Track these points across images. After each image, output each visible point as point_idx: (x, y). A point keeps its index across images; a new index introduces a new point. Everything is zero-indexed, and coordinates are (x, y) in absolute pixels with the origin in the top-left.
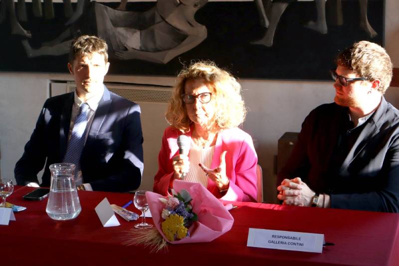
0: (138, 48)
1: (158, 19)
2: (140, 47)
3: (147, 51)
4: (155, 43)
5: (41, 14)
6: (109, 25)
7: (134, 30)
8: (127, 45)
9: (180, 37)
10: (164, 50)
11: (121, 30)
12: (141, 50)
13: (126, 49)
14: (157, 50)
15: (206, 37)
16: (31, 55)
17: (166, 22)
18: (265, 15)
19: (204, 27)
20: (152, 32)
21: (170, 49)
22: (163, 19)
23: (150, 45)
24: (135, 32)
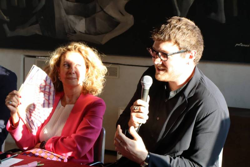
0: (83, 32)
1: (98, 9)
2: (85, 31)
3: (90, 34)
4: (96, 28)
5: (16, 4)
6: (63, 13)
7: (80, 17)
8: (76, 29)
9: (114, 23)
10: (102, 34)
11: (72, 17)
12: (86, 33)
13: (75, 32)
14: (97, 34)
15: (133, 24)
16: (9, 35)
17: (104, 12)
18: (177, 8)
19: (132, 16)
20: (94, 19)
21: (106, 33)
22: (102, 10)
23: (92, 30)
24: (82, 19)
